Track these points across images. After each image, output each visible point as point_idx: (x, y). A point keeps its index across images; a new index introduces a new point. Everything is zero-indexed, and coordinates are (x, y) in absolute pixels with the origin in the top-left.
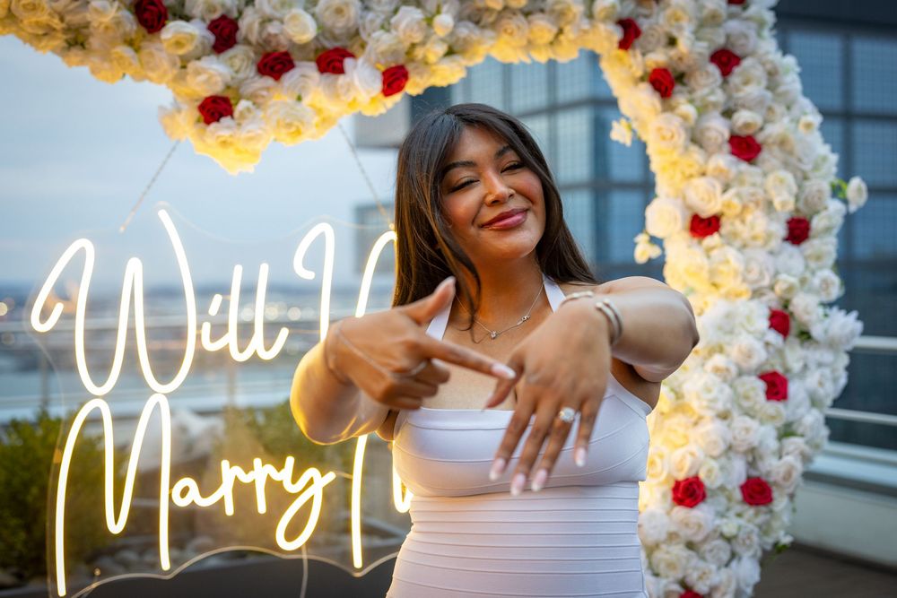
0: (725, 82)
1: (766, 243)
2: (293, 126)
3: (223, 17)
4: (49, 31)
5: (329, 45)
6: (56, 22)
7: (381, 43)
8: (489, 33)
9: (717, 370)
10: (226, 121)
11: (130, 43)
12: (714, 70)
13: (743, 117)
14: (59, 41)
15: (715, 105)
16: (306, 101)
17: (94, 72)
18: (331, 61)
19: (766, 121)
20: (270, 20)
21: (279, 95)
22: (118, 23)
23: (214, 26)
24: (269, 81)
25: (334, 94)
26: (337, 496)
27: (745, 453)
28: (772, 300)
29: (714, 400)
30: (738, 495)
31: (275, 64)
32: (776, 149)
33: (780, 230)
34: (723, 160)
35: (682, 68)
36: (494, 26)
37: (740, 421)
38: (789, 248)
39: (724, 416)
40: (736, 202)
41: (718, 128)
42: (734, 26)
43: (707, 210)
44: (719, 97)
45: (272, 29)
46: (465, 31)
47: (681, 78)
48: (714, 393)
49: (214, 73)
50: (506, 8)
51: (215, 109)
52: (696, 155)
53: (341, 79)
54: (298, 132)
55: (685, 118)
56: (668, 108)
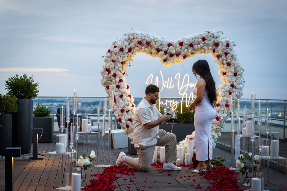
0: (226, 56)
1: (231, 76)
2: (173, 62)
3: (166, 51)
4: (148, 53)
5: (177, 53)
6: (149, 52)
7: (183, 53)
8: (196, 51)
9: (223, 91)
10: (166, 62)
11: (156, 53)
12: (224, 55)
13: (228, 61)
14: (149, 53)
15: (225, 59)
16: (175, 59)
17: (153, 56)
18: (178, 55)
19: (231, 61)
20: (171, 51)
21: (172, 59)
22: (155, 52)
23: (165, 52)
24: (171, 57)
25: (178, 59)
26: (179, 105)
27: (226, 101)
28: (231, 83)
29: (222, 95)
30: (225, 106)
31: (171, 55)
32: (232, 65)
33: (232, 74)
34: (226, 66)
35: (220, 55)
36: (197, 50)
37: (225, 97)
38: (234, 77)
39: (224, 97)
40: (227, 71)
41: (225, 62)
42: (227, 50)
43: (224, 72)
44: (225, 58)
45: (171, 52)
46: (193, 51)
47: (221, 56)
48: (222, 94)
49: (165, 57)
50: (198, 49)
51: (165, 60)
52: (222, 65)
53: (179, 57)
54: (174, 63)
55: (220, 61)
56: (219, 60)
